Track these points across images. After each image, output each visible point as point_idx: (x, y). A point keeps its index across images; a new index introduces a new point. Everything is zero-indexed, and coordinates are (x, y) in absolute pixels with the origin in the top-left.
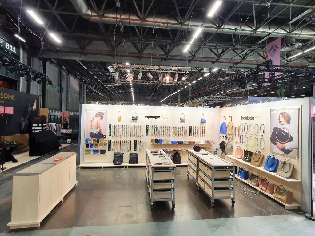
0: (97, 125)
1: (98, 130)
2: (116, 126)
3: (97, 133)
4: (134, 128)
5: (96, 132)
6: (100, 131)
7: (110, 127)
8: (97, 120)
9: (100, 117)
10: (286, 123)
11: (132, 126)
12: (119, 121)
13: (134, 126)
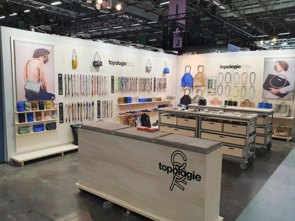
0: (37, 75)
1: (41, 84)
3: (38, 91)
5: (36, 88)
6: (44, 87)
8: (37, 63)
9: (42, 58)
10: (284, 70)
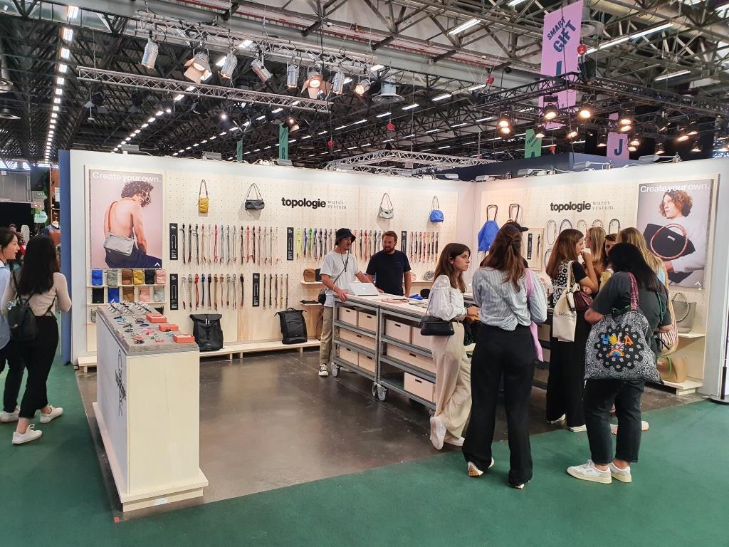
2: (193, 228)
4: (251, 235)
7: (173, 233)
11: (245, 229)
12: (203, 211)
13: (251, 229)
